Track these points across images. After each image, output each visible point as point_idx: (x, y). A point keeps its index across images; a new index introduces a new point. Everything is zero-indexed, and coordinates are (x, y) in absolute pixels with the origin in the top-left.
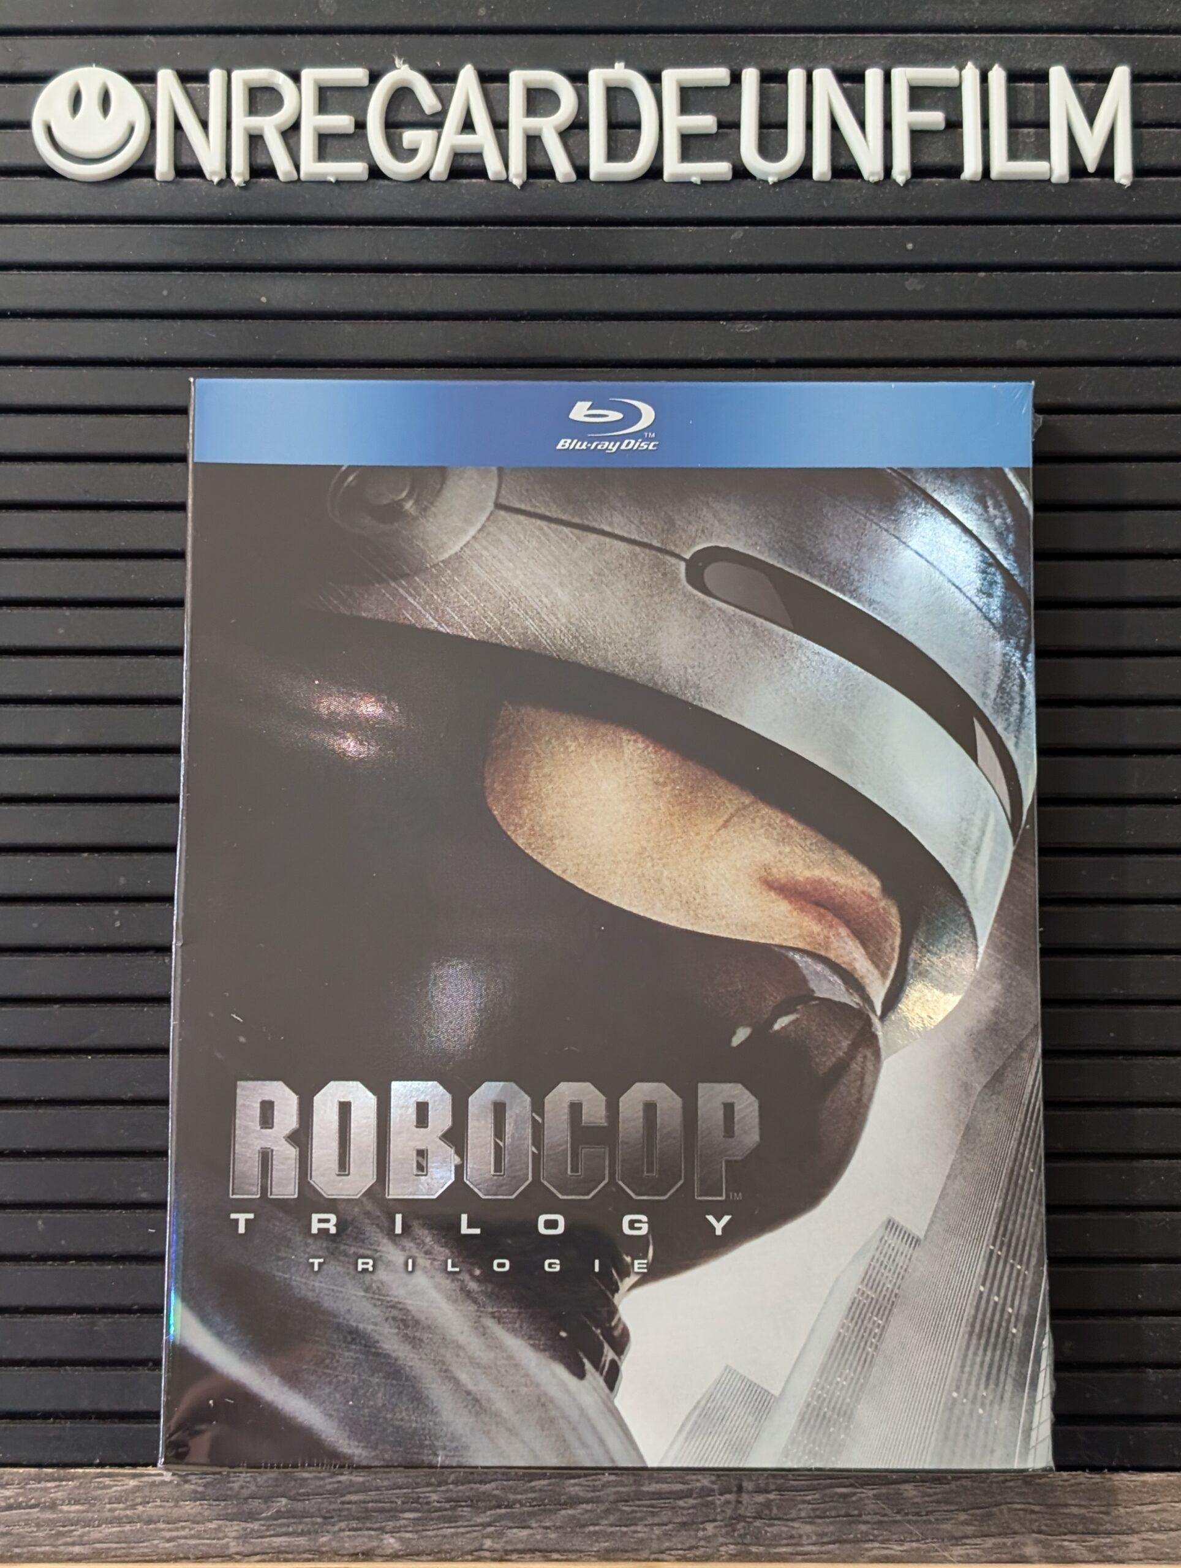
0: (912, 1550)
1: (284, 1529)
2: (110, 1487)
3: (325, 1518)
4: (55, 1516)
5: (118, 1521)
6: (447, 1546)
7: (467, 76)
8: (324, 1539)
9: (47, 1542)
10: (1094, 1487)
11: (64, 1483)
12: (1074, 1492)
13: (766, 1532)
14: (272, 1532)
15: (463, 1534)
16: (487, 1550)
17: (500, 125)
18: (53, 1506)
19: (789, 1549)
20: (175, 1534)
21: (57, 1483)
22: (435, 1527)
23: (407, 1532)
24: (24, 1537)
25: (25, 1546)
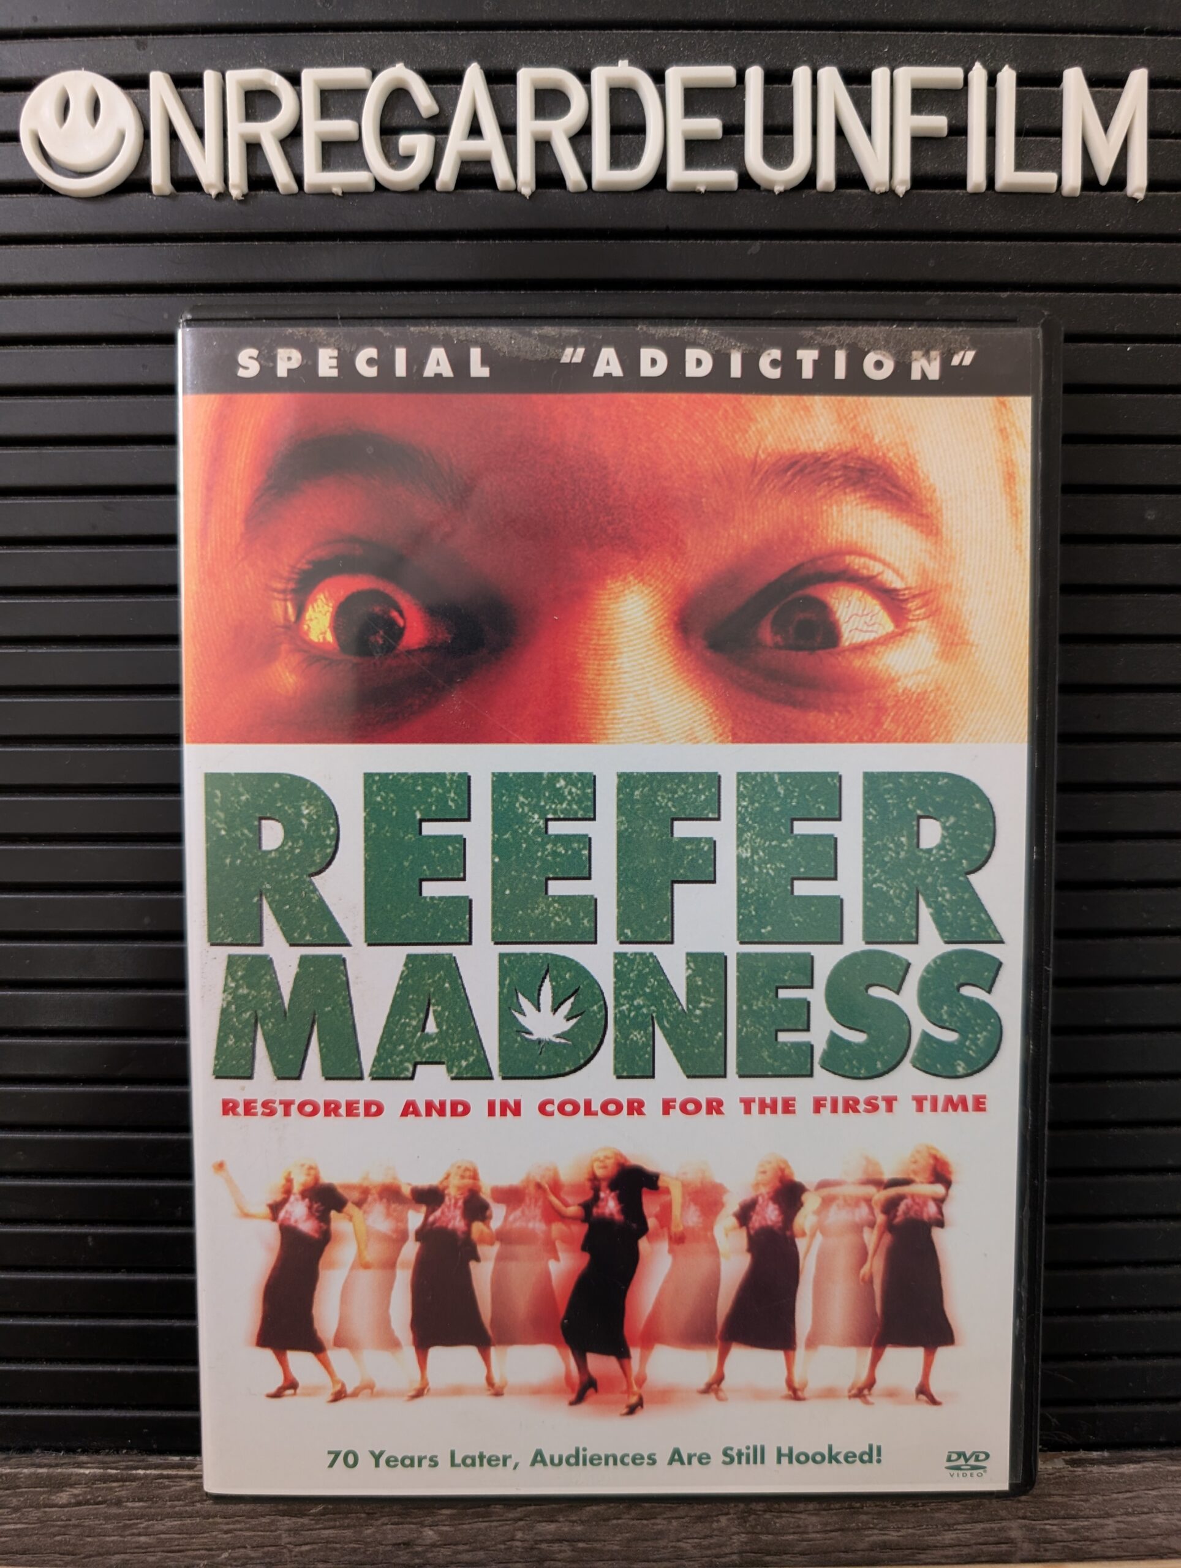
0: (909, 1535)
1: (332, 1524)
2: (169, 1487)
3: (368, 1514)
4: (121, 1511)
5: (180, 1516)
6: (481, 1538)
7: (474, 77)
8: (369, 1531)
9: (115, 1533)
10: (1077, 1479)
11: (127, 1483)
12: (1057, 1483)
13: (775, 1523)
14: (321, 1526)
15: (496, 1527)
16: (518, 1540)
17: (508, 130)
18: (119, 1503)
19: (796, 1537)
20: (231, 1527)
21: (121, 1483)
22: (471, 1521)
23: (444, 1525)
24: (94, 1529)
25: (94, 1536)
